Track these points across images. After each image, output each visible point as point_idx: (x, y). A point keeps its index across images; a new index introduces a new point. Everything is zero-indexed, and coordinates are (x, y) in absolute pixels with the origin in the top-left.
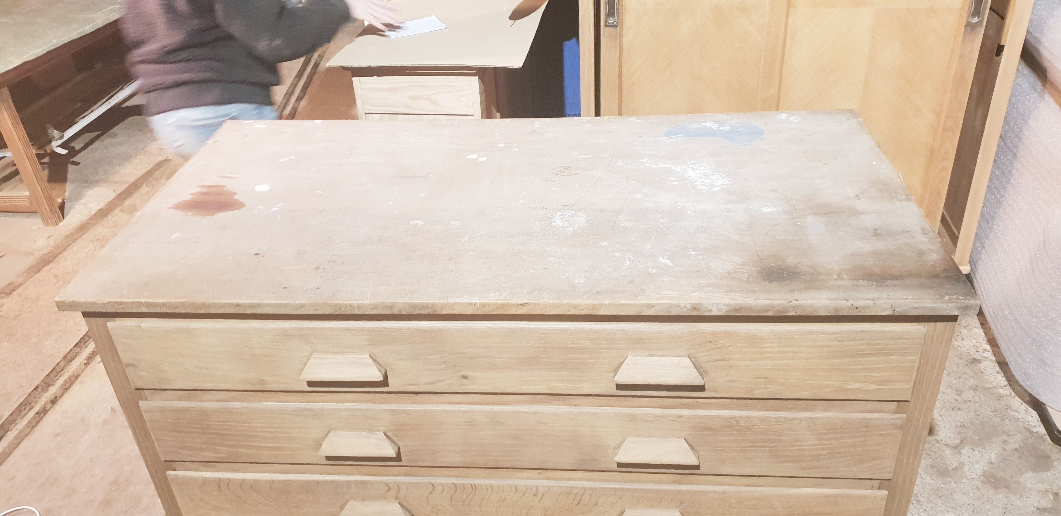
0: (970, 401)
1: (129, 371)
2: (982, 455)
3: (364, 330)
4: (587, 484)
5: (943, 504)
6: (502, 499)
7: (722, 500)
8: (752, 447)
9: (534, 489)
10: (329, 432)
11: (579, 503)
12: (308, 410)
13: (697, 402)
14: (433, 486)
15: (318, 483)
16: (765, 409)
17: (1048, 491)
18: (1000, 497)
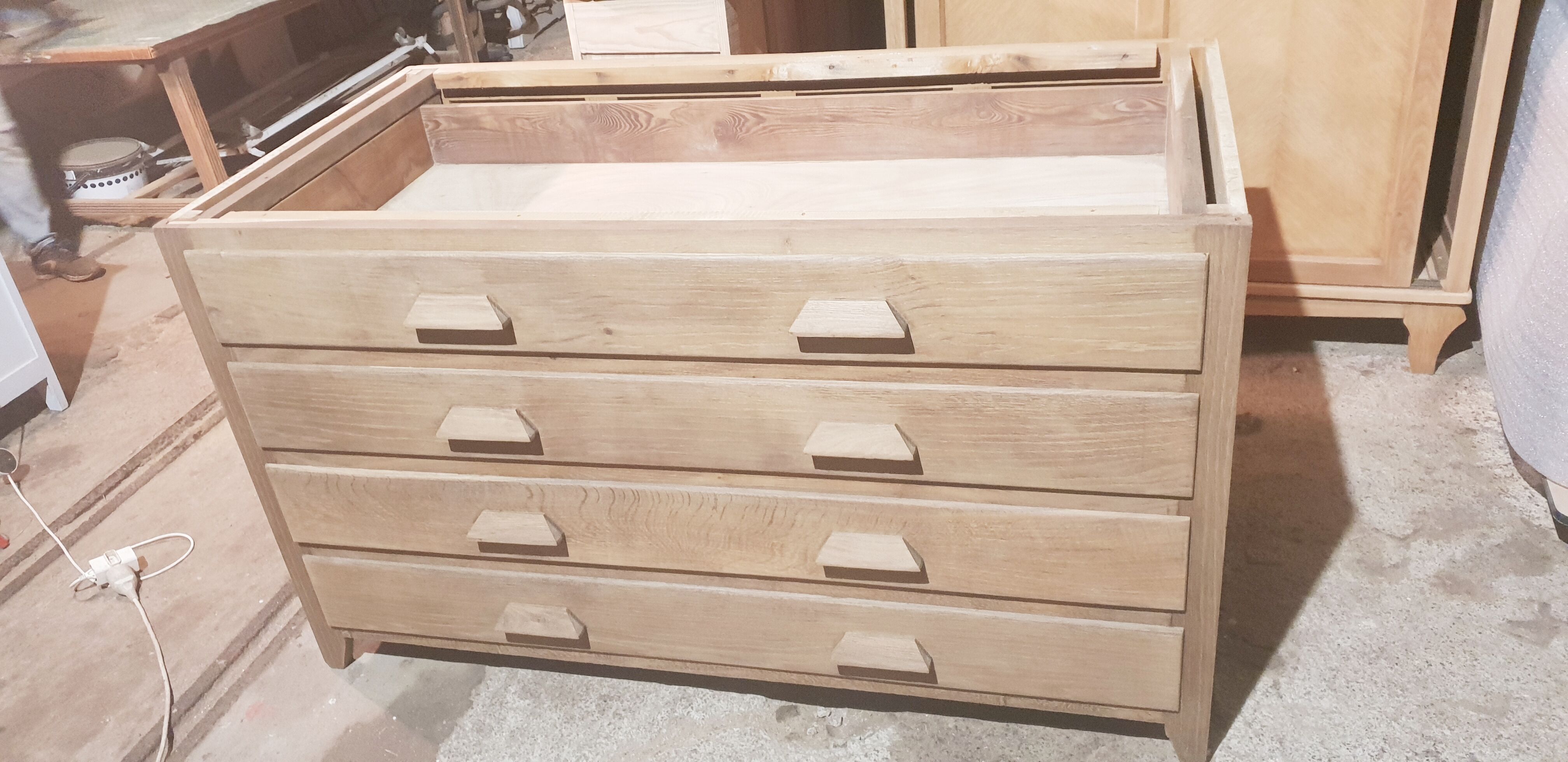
0: (1443, 482)
1: (213, 317)
2: (1442, 550)
3: (477, 262)
4: (780, 494)
5: (1361, 607)
6: (673, 513)
7: (958, 523)
8: (989, 439)
9: (712, 499)
10: (450, 408)
11: (771, 522)
12: (423, 376)
13: (909, 372)
14: (585, 491)
15: (444, 483)
16: (1001, 384)
17: (1533, 601)
18: (1455, 604)
